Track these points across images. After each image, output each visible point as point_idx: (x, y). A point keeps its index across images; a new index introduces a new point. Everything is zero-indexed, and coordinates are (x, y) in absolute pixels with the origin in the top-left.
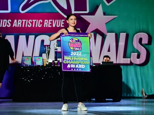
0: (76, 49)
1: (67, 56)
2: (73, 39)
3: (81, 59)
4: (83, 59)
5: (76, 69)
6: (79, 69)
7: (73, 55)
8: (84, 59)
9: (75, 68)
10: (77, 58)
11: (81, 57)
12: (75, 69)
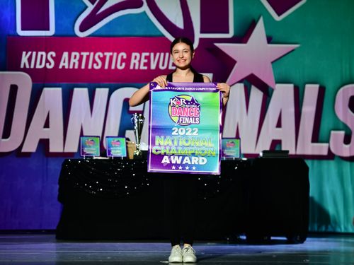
0: (187, 120)
1: (162, 137)
2: (179, 99)
3: (197, 144)
4: (202, 144)
5: (184, 166)
6: (191, 166)
7: (179, 135)
8: (206, 144)
9: (181, 164)
10: (187, 141)
11: (198, 139)
12: (180, 168)
